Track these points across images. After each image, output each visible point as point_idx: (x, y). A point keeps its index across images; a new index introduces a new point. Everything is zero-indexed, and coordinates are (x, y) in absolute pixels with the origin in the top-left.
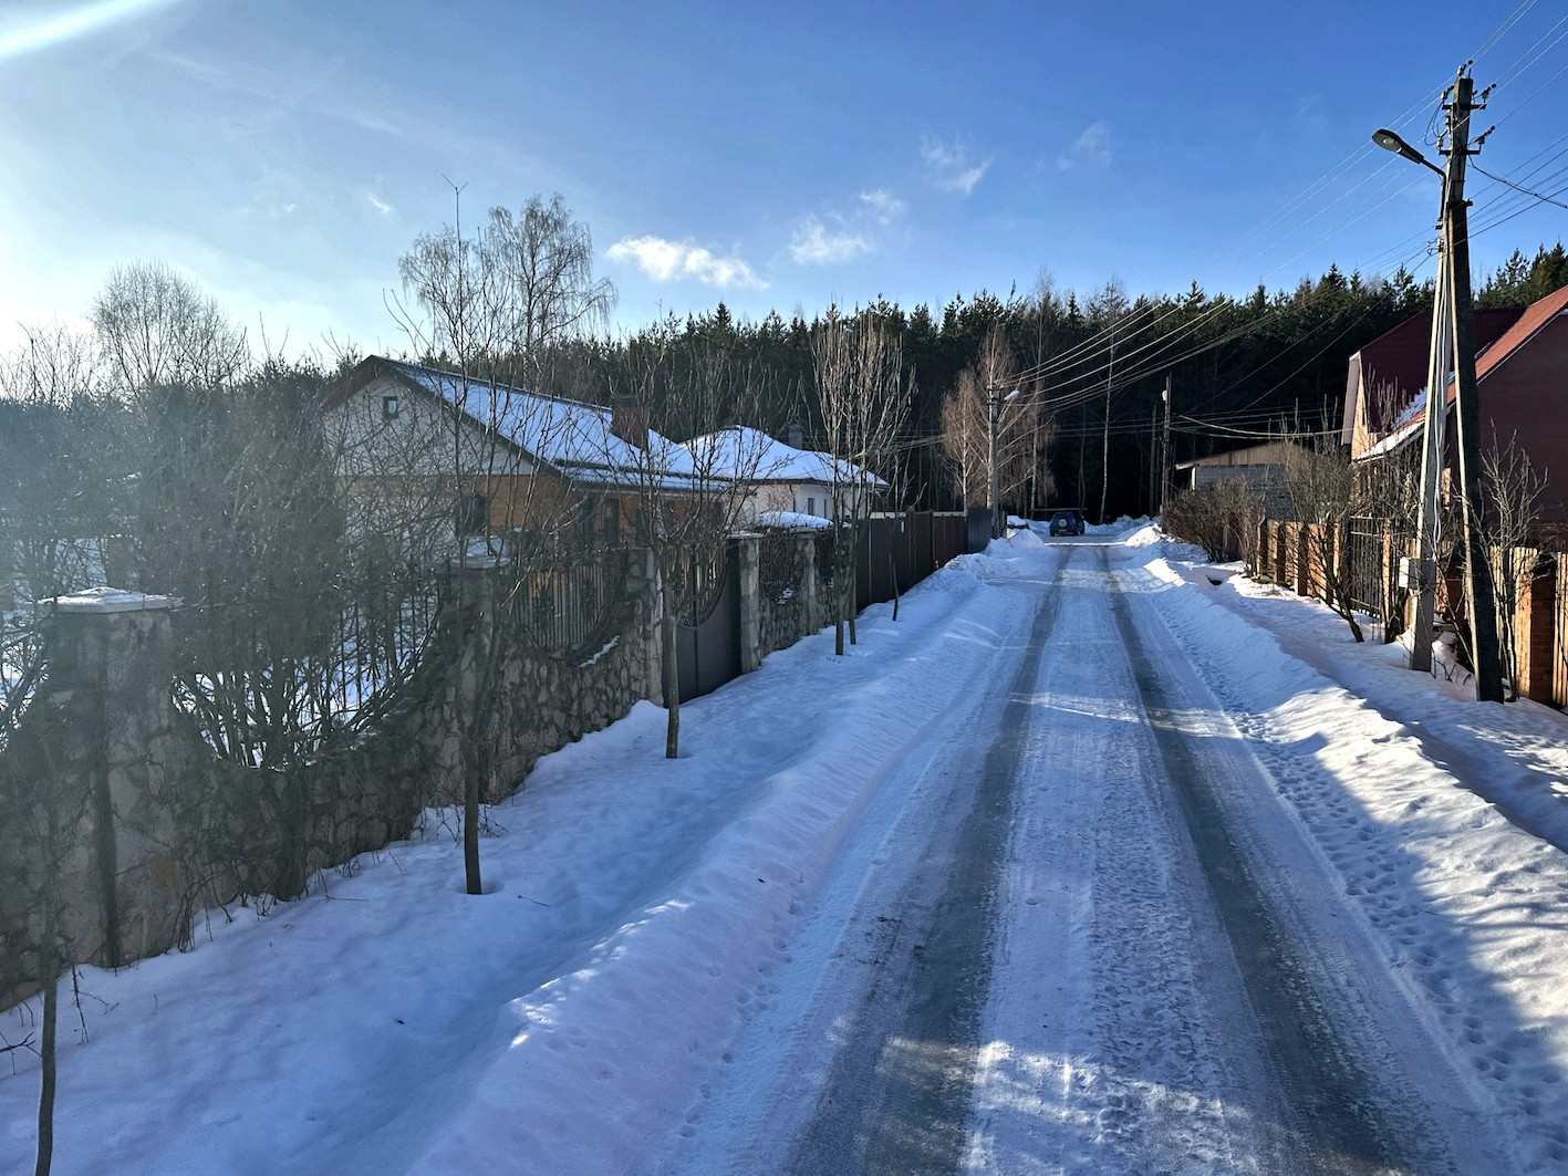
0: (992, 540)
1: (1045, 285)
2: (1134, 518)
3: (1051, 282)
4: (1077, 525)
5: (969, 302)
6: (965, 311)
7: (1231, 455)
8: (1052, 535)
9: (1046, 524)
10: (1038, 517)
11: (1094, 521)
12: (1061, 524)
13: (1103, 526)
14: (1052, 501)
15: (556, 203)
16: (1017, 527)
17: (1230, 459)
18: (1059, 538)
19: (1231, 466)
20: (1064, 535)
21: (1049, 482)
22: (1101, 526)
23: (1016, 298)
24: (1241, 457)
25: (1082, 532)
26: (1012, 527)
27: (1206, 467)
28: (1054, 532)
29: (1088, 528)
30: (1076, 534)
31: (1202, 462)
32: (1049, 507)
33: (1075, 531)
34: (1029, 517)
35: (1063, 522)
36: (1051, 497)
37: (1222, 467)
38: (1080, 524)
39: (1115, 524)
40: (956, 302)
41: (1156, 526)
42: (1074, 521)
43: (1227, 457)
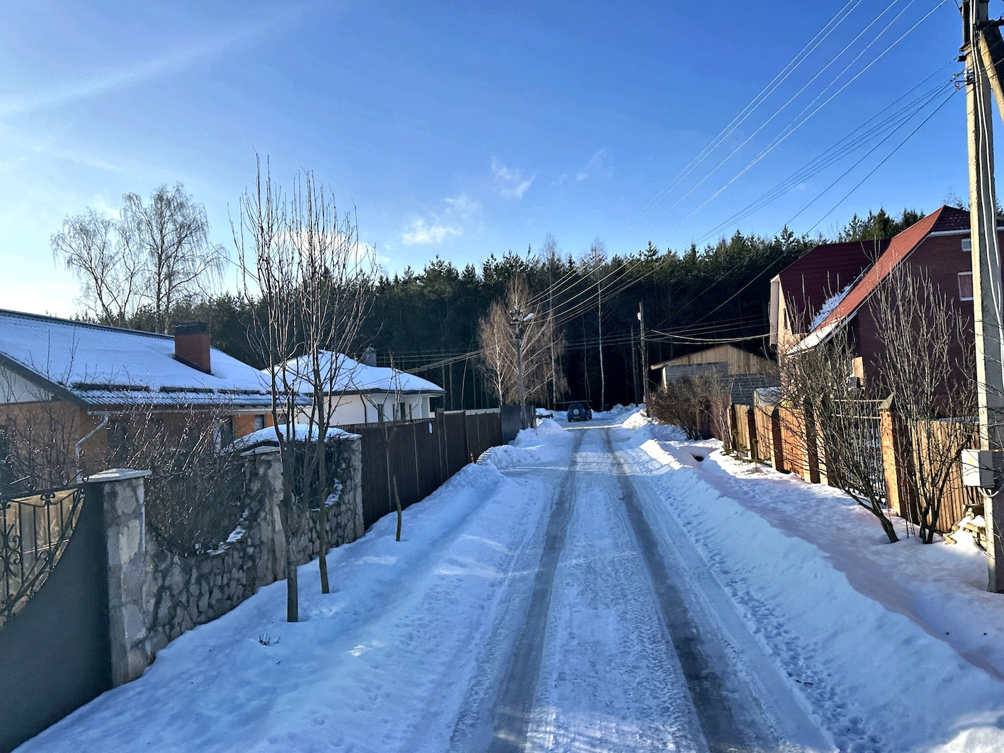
0: (521, 431)
1: (551, 246)
2: (624, 406)
3: (554, 244)
4: (586, 413)
5: (500, 260)
6: (497, 266)
7: (689, 357)
8: (570, 421)
9: (565, 413)
10: (559, 408)
11: (598, 410)
12: (575, 413)
14: (567, 396)
15: (178, 190)
16: (544, 417)
17: (689, 360)
18: (574, 423)
19: (690, 365)
20: (578, 420)
21: (564, 382)
22: (603, 413)
23: (531, 256)
24: (697, 358)
25: (590, 418)
26: (541, 417)
27: (673, 366)
28: (571, 418)
29: (594, 414)
30: (586, 420)
31: (669, 363)
32: (566, 400)
33: (585, 418)
34: (552, 409)
35: (576, 412)
36: (566, 393)
37: (685, 366)
38: (588, 412)
39: (612, 411)
40: (491, 259)
41: (642, 411)
42: (584, 411)
43: (686, 358)
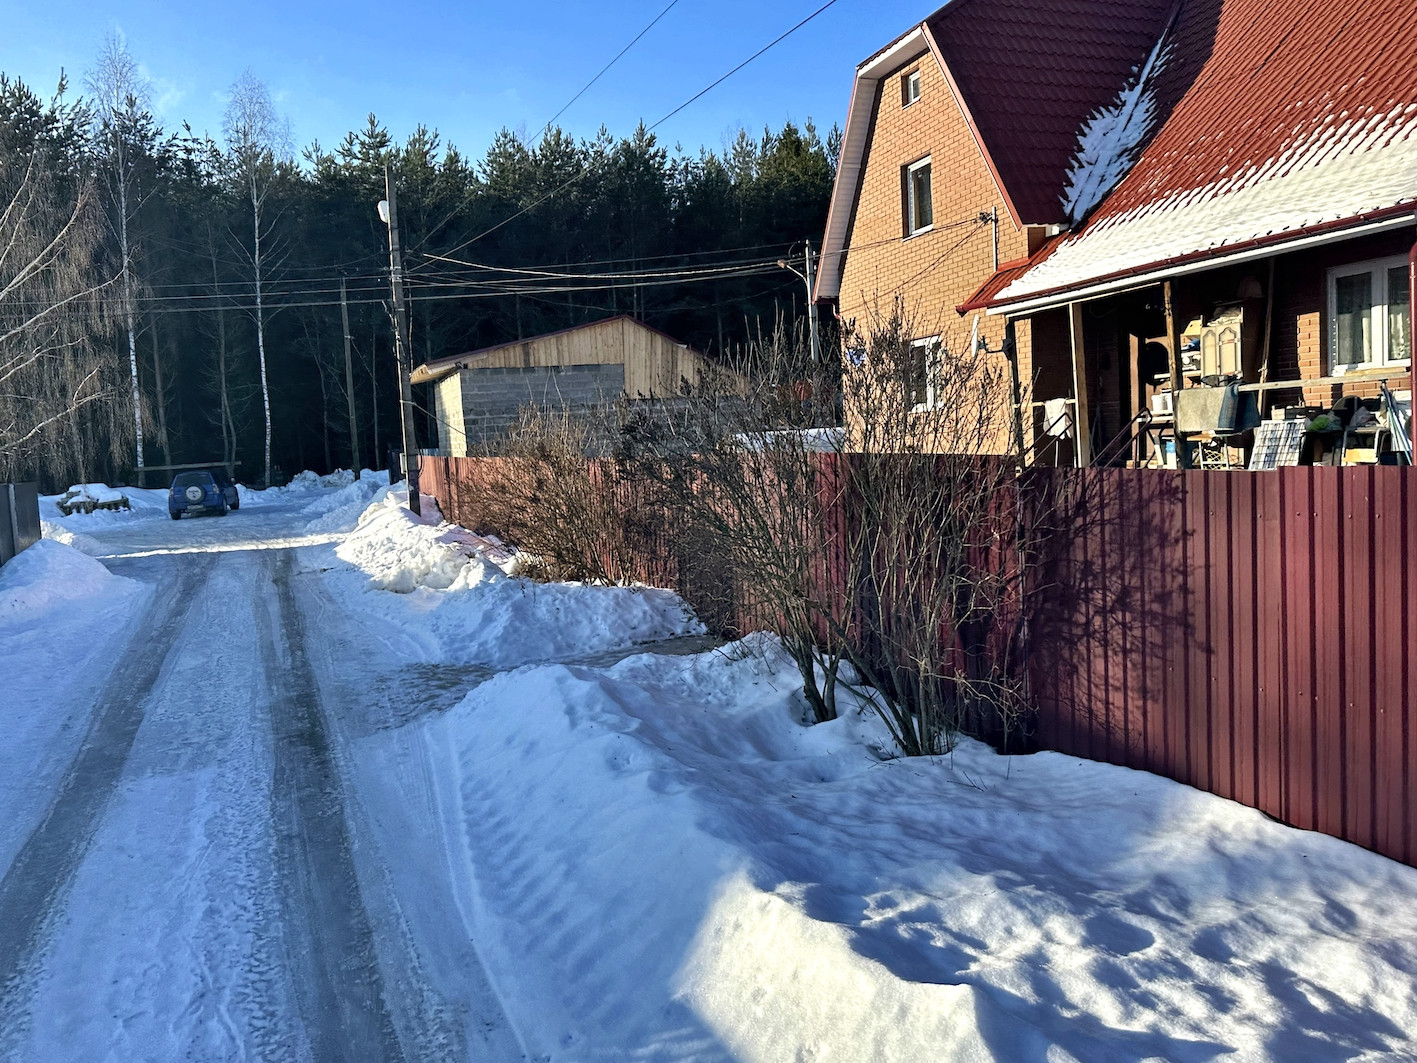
7: (525, 347)
8: (176, 515)
9: (163, 496)
11: (254, 482)
12: (190, 496)
13: (272, 491)
17: (527, 354)
18: (189, 522)
19: (529, 369)
22: (268, 490)
24: (546, 351)
27: (482, 370)
29: (246, 496)
30: (223, 512)
31: (473, 361)
33: (219, 506)
35: (194, 493)
37: (514, 370)
38: (228, 491)
39: (292, 486)
42: (216, 490)
43: (519, 350)
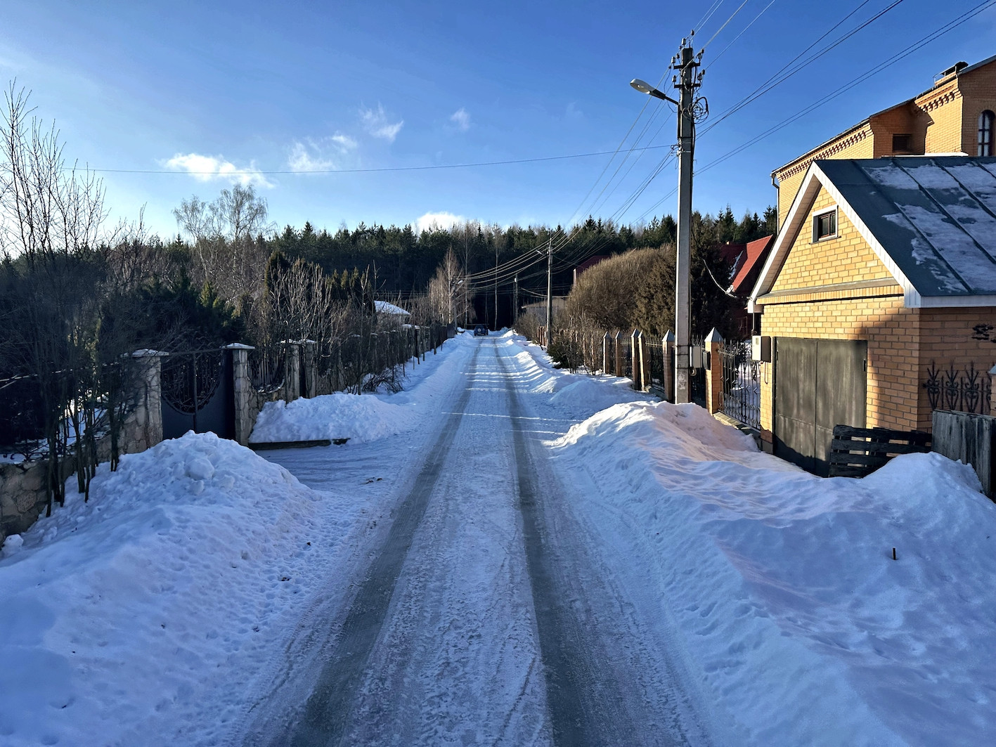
9: (472, 331)
10: (469, 328)
11: (492, 330)
12: (478, 331)
13: (496, 331)
14: (474, 321)
16: (461, 332)
20: (480, 335)
21: (473, 313)
25: (488, 334)
28: (476, 334)
29: (490, 332)
33: (485, 333)
41: (513, 329)
